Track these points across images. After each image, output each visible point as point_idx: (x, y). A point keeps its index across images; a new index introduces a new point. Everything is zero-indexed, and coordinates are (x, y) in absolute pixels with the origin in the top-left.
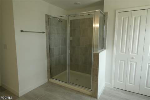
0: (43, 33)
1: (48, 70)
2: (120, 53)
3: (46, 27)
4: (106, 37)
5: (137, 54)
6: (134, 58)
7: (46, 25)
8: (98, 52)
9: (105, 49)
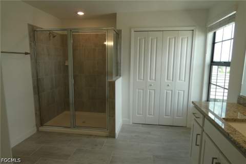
0: (26, 54)
1: (36, 114)
2: (138, 80)
3: (30, 44)
4: (121, 61)
5: (155, 80)
6: (152, 85)
7: (30, 41)
8: (114, 79)
9: (120, 76)
